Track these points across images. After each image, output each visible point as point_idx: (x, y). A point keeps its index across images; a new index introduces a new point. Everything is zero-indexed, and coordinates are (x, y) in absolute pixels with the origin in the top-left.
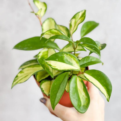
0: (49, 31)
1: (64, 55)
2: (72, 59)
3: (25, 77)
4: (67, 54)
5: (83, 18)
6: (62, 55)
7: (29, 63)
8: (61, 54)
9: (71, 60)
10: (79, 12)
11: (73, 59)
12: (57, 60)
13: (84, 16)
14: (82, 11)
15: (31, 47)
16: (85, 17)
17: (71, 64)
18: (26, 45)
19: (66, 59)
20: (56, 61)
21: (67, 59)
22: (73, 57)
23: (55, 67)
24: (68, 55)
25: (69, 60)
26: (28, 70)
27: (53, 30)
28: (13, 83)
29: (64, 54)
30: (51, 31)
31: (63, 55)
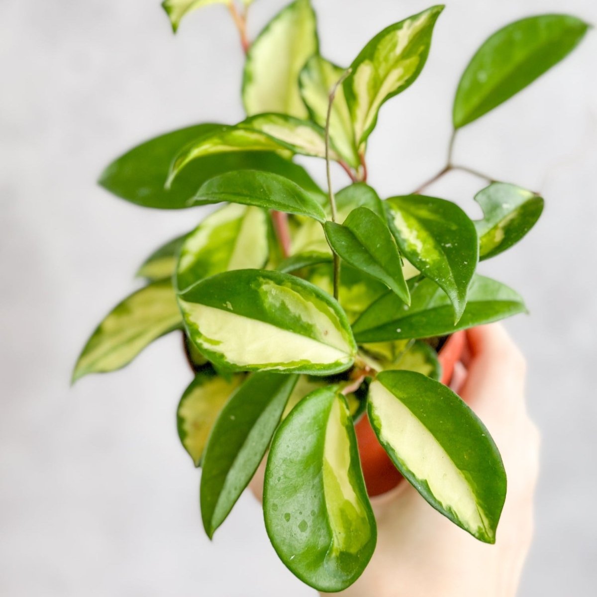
1: (264, 287)
4: (279, 283)
5: (413, 60)
9: (306, 308)
12: (229, 307)
13: (422, 48)
14: (414, 18)
17: (306, 330)
19: (278, 305)
21: (283, 304)
23: (217, 343)
24: (285, 288)
25: (294, 309)
31: (259, 285)
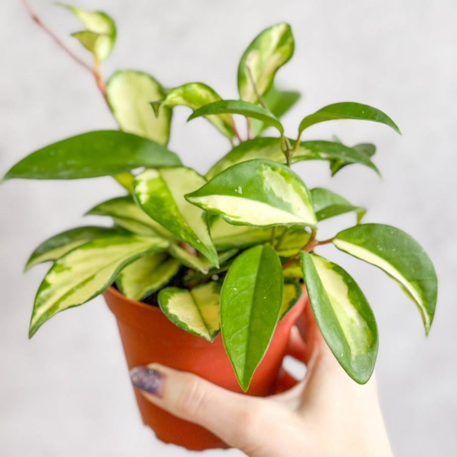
0: (181, 91)
1: (264, 173)
2: (290, 186)
3: (84, 283)
4: (274, 169)
5: (286, 48)
6: (258, 172)
7: (66, 240)
8: (256, 169)
9: (286, 191)
10: (269, 29)
11: (295, 187)
12: (240, 191)
13: (289, 41)
15: (86, 170)
16: (293, 46)
17: (286, 207)
18: (60, 164)
19: (269, 189)
20: (237, 195)
21: (271, 189)
22: (293, 181)
23: (238, 217)
24: (277, 173)
25: (278, 193)
26: (87, 259)
27: (195, 87)
28: (34, 314)
29: (263, 166)
30: (189, 89)
31: (262, 170)
